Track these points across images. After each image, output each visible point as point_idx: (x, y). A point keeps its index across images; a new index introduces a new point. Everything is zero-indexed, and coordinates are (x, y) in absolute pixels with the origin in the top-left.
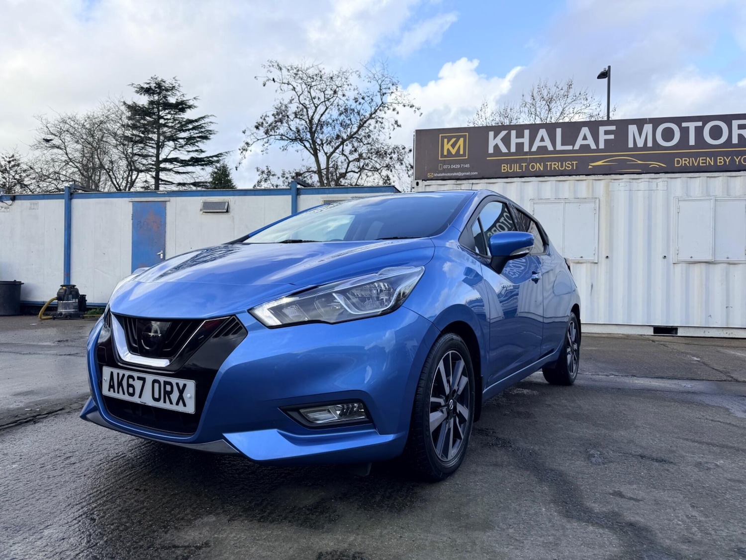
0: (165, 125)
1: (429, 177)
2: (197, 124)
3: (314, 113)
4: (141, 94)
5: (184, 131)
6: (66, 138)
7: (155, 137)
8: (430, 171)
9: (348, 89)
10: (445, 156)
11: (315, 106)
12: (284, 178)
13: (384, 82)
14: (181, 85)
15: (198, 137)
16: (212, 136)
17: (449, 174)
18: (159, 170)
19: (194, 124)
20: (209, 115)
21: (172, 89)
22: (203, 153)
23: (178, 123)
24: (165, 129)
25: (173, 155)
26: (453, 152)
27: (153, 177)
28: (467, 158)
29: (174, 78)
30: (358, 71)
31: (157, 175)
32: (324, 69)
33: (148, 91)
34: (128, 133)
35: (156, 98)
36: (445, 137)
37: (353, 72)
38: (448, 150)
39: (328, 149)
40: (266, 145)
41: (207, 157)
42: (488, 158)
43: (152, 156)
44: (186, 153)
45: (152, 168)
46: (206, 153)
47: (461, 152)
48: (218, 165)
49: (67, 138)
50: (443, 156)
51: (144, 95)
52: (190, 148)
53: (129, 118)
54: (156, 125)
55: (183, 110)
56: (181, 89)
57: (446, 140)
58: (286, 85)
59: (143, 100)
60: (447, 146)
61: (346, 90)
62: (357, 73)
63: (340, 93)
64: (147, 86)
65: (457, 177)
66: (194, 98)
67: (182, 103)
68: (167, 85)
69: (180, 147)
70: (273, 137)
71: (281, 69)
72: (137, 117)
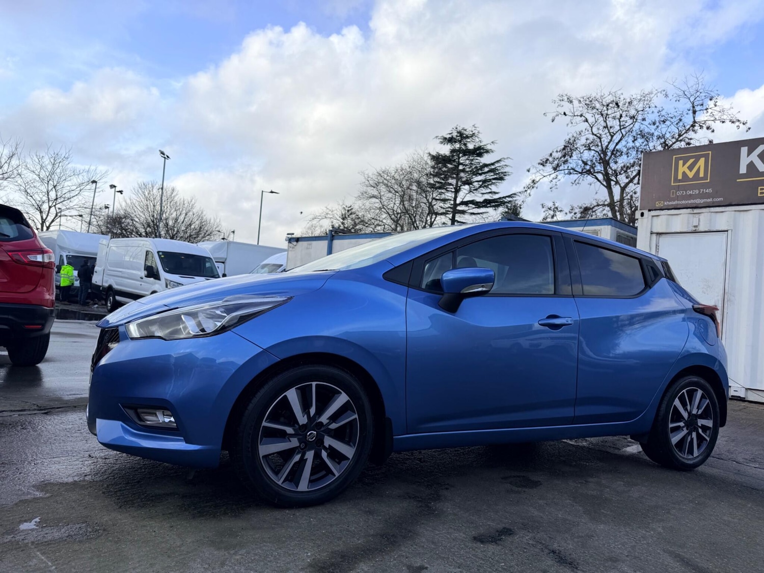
0: (463, 171)
1: (657, 206)
2: (493, 167)
3: (609, 143)
4: (444, 144)
5: (480, 174)
6: (381, 188)
7: (453, 182)
8: (659, 200)
9: (650, 112)
10: (680, 181)
11: (610, 135)
12: (573, 214)
13: (698, 99)
14: (480, 132)
15: (494, 179)
16: (506, 178)
17: (683, 202)
18: (455, 212)
19: (490, 167)
20: (506, 157)
21: (472, 136)
22: (497, 195)
23: (475, 168)
24: (462, 174)
25: (468, 198)
26: (691, 175)
27: (450, 219)
28: (708, 181)
29: (473, 126)
30: (664, 91)
31: (454, 217)
32: (622, 94)
33: (451, 140)
34: (431, 181)
35: (457, 146)
36: (681, 158)
37: (658, 92)
38: (684, 173)
39: (623, 179)
40: (554, 181)
41: (500, 198)
42: (738, 180)
43: (451, 200)
44: (481, 195)
45: (449, 211)
46: (499, 194)
47: (702, 175)
48: (509, 205)
49: (383, 189)
50: (676, 180)
51: (447, 144)
52: (483, 190)
53: (433, 167)
54: (456, 171)
55: (480, 155)
56: (480, 135)
57: (681, 162)
58: (579, 117)
59: (445, 150)
60: (683, 169)
61: (648, 113)
62: (664, 93)
63: (640, 117)
64: (450, 136)
65: (694, 206)
66: (492, 142)
67: (480, 148)
68: (468, 133)
69: (474, 190)
70: (563, 172)
71: (571, 102)
72: (440, 165)
